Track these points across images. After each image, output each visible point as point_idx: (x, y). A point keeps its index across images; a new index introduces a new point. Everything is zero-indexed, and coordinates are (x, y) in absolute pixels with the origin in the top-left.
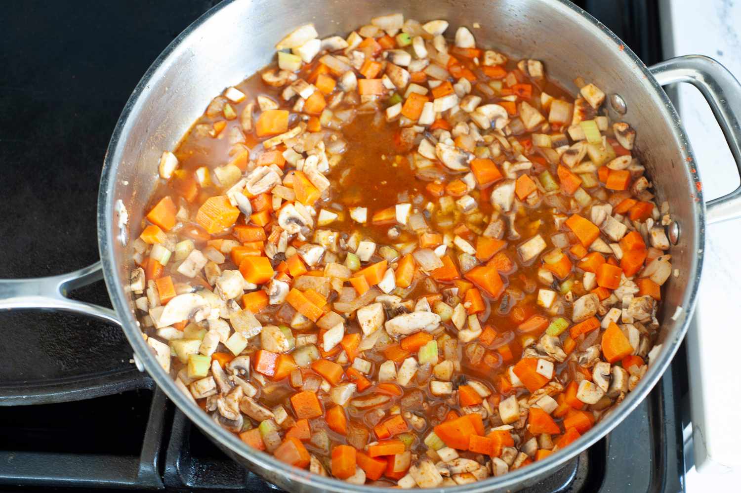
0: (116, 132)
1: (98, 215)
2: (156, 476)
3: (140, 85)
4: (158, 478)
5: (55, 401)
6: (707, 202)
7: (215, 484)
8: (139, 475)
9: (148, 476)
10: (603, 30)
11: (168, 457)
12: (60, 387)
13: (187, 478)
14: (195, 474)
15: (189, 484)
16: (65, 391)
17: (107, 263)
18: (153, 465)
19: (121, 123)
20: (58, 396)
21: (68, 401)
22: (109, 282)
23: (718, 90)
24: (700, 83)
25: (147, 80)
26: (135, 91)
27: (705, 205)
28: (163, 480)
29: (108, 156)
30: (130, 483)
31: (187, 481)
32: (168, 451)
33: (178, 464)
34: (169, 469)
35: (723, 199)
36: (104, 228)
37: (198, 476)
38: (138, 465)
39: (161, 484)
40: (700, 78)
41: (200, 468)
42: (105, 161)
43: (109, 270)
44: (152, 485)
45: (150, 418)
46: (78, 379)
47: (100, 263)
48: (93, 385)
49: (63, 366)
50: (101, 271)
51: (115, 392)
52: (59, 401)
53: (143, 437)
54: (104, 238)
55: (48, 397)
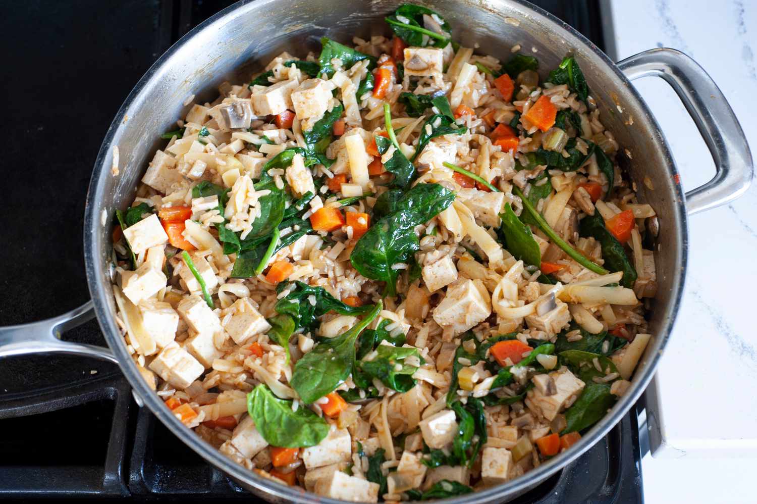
0: (95, 171)
1: (85, 255)
2: (121, 484)
3: (116, 121)
4: (123, 486)
5: (18, 415)
6: (686, 193)
7: (181, 489)
8: (105, 484)
9: (113, 485)
10: (568, 30)
11: (132, 465)
12: (22, 402)
13: (152, 485)
14: (160, 481)
15: (154, 491)
16: (28, 405)
17: (98, 303)
18: (118, 474)
19: (100, 161)
20: (21, 410)
21: (31, 414)
22: (102, 321)
23: (687, 81)
24: (668, 76)
25: (121, 116)
26: (110, 128)
27: (684, 196)
28: (128, 488)
29: (90, 195)
30: (96, 493)
31: (152, 488)
32: (132, 459)
33: (142, 471)
34: (134, 477)
35: (700, 189)
36: (92, 269)
37: (163, 483)
38: (103, 475)
39: (127, 492)
40: (669, 71)
41: (164, 474)
42: (87, 201)
43: (101, 309)
44: (118, 493)
45: (113, 427)
46: (39, 392)
47: (91, 303)
48: (55, 398)
49: (25, 380)
50: (92, 310)
51: (77, 403)
52: (22, 414)
53: (107, 446)
54: (93, 278)
55: (11, 412)
